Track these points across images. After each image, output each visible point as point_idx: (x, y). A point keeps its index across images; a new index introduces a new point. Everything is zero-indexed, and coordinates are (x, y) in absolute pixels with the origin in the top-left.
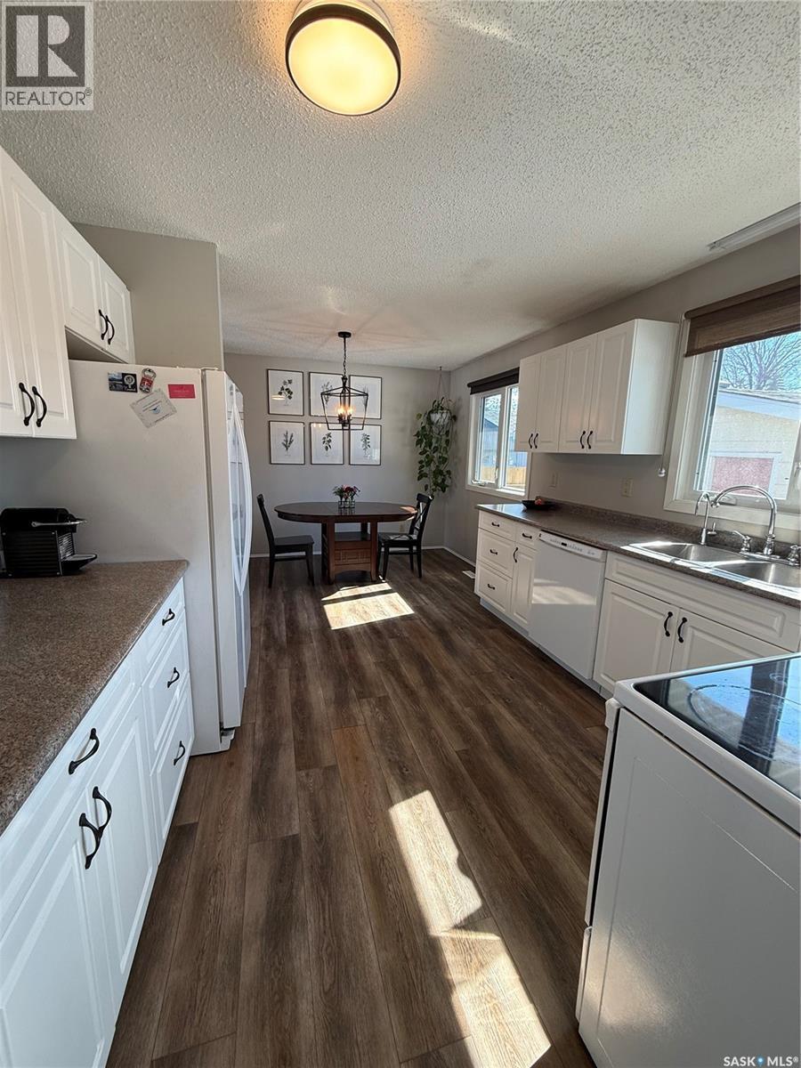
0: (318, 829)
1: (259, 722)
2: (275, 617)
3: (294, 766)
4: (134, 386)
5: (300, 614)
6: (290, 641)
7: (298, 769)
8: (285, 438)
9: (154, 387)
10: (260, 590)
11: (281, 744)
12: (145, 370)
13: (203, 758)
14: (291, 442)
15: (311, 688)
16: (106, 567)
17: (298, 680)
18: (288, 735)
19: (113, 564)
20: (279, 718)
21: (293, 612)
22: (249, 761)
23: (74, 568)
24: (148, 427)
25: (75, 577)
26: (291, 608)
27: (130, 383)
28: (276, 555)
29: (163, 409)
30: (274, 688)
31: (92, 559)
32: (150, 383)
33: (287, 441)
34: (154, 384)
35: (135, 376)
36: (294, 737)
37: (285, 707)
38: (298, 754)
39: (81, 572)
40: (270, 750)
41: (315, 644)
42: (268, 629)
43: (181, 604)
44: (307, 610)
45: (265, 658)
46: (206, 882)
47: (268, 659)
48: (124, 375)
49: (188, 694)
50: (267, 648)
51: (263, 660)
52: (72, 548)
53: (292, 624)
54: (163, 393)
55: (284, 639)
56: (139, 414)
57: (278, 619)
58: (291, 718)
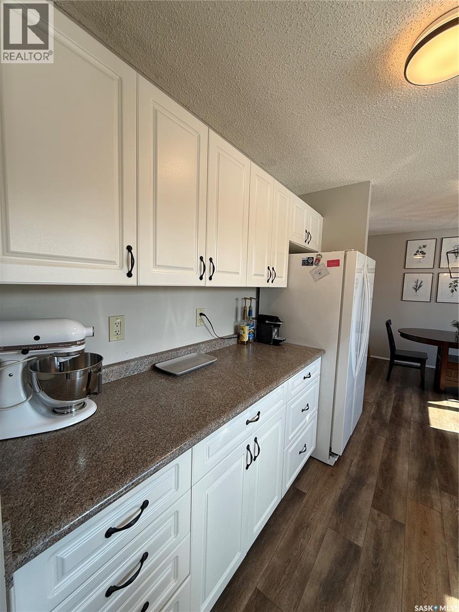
0: (376, 556)
1: (355, 461)
2: (385, 402)
3: (371, 503)
4: (312, 263)
5: (405, 406)
6: (392, 420)
7: (373, 506)
8: (415, 284)
9: (321, 262)
10: (380, 381)
11: (366, 484)
12: (318, 255)
13: (318, 462)
14: (420, 286)
15: (400, 459)
16: (290, 345)
17: (391, 449)
18: (373, 480)
19: (292, 344)
20: (369, 466)
21: (401, 403)
22: (342, 481)
23: (277, 343)
24: (315, 281)
25: (276, 347)
26: (400, 399)
27: (310, 261)
28: (395, 361)
29: (323, 272)
30: (372, 446)
31: (284, 340)
32: (319, 261)
33: (417, 286)
34: (321, 261)
35: (313, 258)
36: (377, 484)
37: (376, 461)
38: (377, 497)
39: (280, 345)
40: (358, 482)
41: (412, 431)
42: (378, 407)
43: (318, 372)
44: (412, 405)
45: (371, 424)
46: (302, 527)
47: (373, 425)
48: (309, 258)
49: (315, 421)
50: (374, 418)
51: (369, 426)
52: (278, 334)
53: (397, 410)
54: (324, 265)
55: (388, 418)
56: (312, 276)
57: (387, 403)
58: (378, 471)
